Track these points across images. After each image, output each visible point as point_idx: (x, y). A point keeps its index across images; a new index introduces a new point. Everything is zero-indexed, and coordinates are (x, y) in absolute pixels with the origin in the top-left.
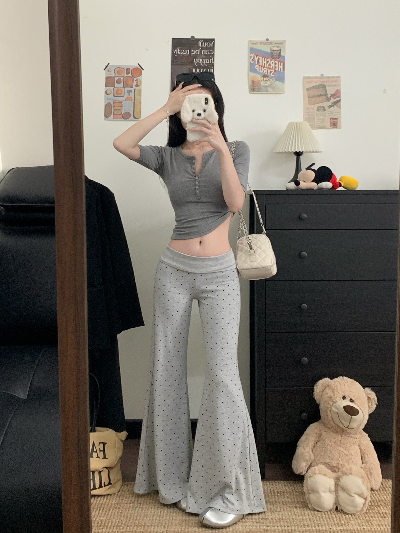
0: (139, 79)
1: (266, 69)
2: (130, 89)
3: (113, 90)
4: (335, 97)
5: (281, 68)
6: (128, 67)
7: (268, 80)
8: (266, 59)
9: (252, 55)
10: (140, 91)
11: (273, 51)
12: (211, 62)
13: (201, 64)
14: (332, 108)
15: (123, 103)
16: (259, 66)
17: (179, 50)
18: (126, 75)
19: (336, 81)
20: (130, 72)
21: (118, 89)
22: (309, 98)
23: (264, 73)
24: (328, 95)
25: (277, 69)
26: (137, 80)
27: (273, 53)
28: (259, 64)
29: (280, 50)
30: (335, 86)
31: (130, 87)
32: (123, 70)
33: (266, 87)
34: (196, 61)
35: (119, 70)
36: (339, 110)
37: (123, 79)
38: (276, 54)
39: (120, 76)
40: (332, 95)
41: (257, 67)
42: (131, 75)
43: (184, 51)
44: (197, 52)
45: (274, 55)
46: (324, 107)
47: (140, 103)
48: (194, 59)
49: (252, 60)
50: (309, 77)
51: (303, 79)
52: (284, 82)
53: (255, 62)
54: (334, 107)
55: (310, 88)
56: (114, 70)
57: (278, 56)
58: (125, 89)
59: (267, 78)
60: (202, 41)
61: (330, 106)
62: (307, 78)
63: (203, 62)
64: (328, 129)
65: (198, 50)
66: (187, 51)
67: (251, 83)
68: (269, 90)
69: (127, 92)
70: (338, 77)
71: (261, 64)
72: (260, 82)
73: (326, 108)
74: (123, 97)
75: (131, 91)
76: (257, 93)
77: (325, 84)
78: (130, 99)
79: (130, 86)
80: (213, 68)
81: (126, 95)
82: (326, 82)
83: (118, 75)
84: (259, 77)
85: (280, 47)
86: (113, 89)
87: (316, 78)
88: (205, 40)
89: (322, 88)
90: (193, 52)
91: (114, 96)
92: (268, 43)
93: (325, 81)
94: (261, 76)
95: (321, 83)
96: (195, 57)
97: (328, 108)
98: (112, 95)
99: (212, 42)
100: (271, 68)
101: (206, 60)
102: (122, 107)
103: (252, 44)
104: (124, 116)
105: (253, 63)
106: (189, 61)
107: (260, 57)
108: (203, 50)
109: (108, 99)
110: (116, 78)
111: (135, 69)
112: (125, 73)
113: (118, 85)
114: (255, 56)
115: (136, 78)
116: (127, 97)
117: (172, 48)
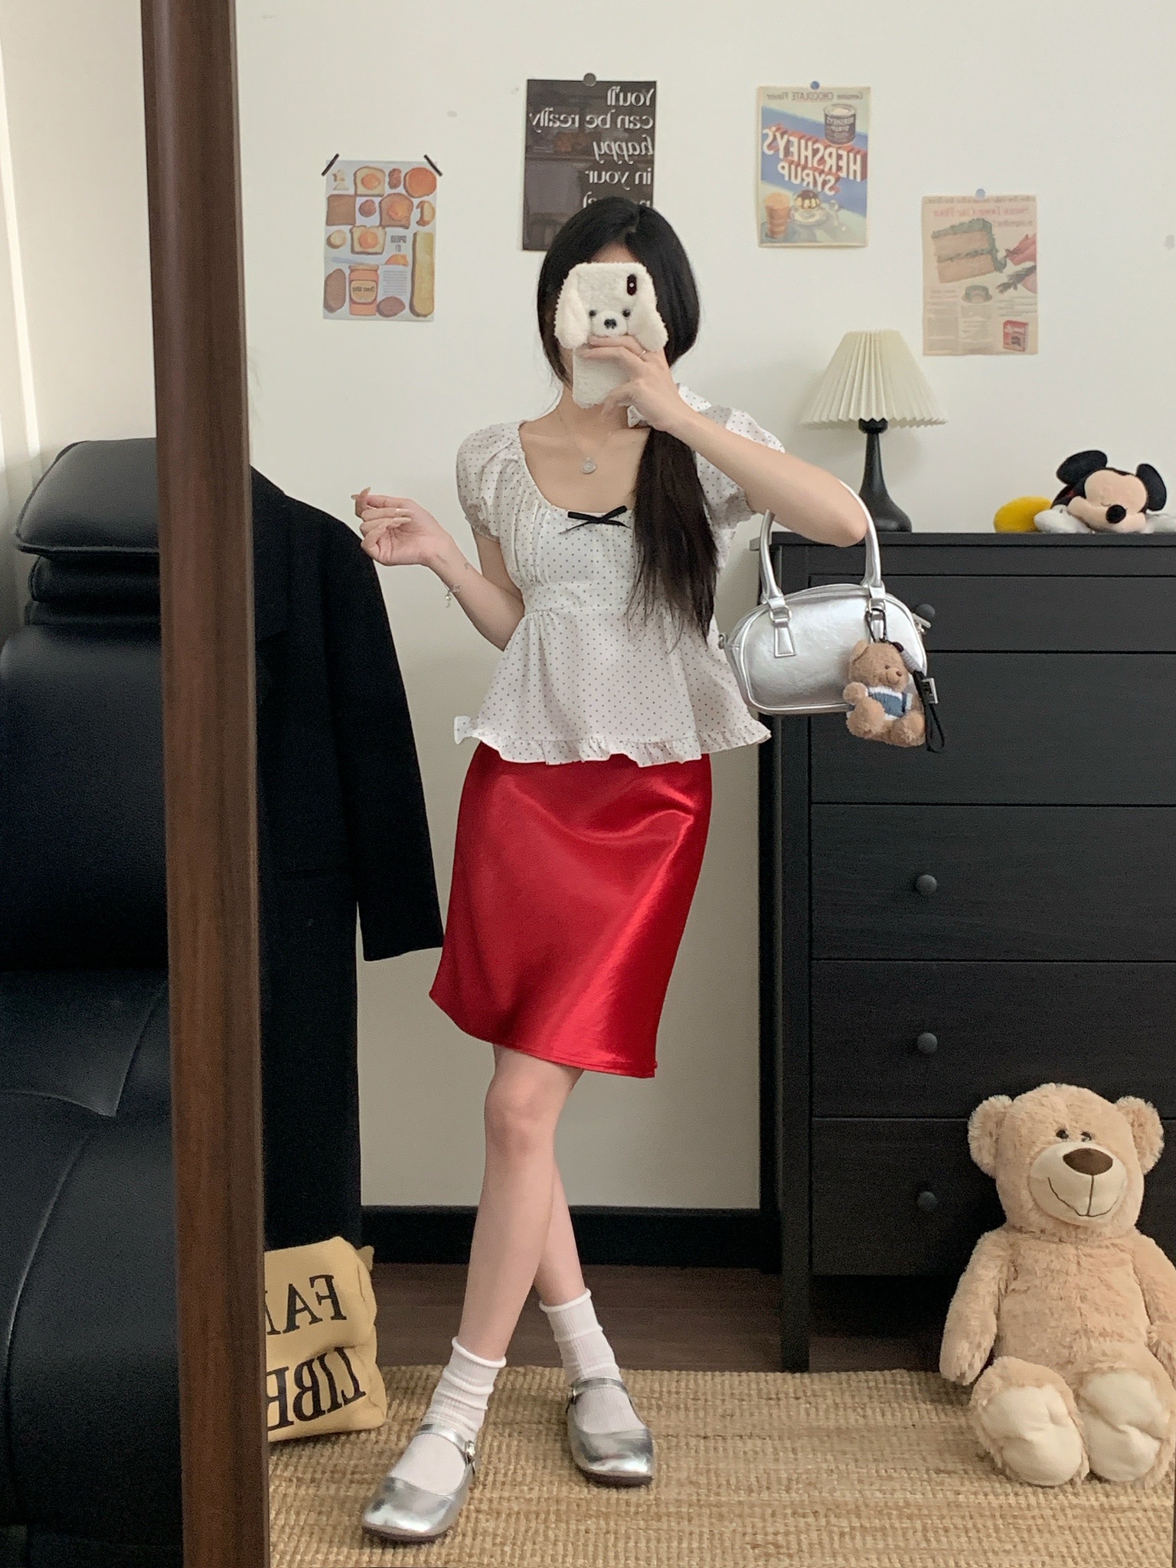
0: (428, 202)
1: (811, 172)
2: (400, 231)
3: (349, 235)
4: (1019, 257)
5: (855, 172)
6: (394, 166)
7: (817, 205)
8: (810, 143)
9: (770, 133)
10: (430, 238)
11: (831, 120)
12: (644, 153)
13: (615, 158)
14: (1012, 290)
15: (379, 272)
16: (791, 163)
17: (549, 114)
18: (388, 191)
19: (1021, 211)
20: (400, 183)
21: (365, 232)
22: (939, 260)
23: (805, 184)
25: (843, 174)
26: (421, 205)
27: (830, 125)
28: (790, 158)
29: (854, 116)
30: (1019, 224)
31: (401, 226)
32: (379, 175)
33: (809, 228)
34: (600, 149)
35: (367, 176)
36: (1031, 297)
37: (380, 203)
38: (841, 127)
39: (371, 192)
40: (1010, 254)
41: (783, 169)
42: (404, 192)
43: (562, 118)
44: (604, 121)
45: (833, 132)
46: (985, 289)
47: (432, 274)
48: (595, 144)
49: (770, 146)
50: (940, 198)
51: (924, 204)
52: (864, 213)
53: (777, 151)
54: (1016, 288)
55: (946, 230)
56: (353, 175)
57: (847, 135)
58: (386, 234)
59: (813, 200)
60: (619, 88)
61: (1004, 287)
62: (936, 201)
63: (622, 150)
64: (999, 353)
65: (607, 113)
66: (573, 119)
67: (765, 214)
68: (817, 238)
69: (392, 242)
70: (1028, 198)
71: (796, 158)
72: (792, 212)
73: (991, 292)
74: (381, 254)
75: (403, 239)
76: (786, 247)
77: (988, 218)
78: (402, 261)
79: (399, 223)
80: (649, 169)
81: (390, 250)
82: (993, 212)
83: (364, 188)
84: (790, 198)
85: (850, 106)
86: (351, 231)
87: (964, 200)
88: (627, 87)
89: (980, 230)
90: (591, 122)
91: (353, 251)
92: (818, 97)
93: (988, 211)
94: (795, 197)
95: (975, 217)
96: (598, 135)
97: (997, 291)
98: (347, 247)
99: (648, 92)
100: (827, 169)
101: (630, 144)
102: (377, 282)
103: (770, 96)
104: (381, 307)
105: (771, 152)
106: (579, 148)
107: (791, 138)
108: (619, 115)
109: (336, 260)
110: (357, 198)
111: (417, 172)
112: (387, 186)
113: (363, 218)
114: (778, 135)
115: (419, 200)
116: (390, 255)
117: (527, 108)
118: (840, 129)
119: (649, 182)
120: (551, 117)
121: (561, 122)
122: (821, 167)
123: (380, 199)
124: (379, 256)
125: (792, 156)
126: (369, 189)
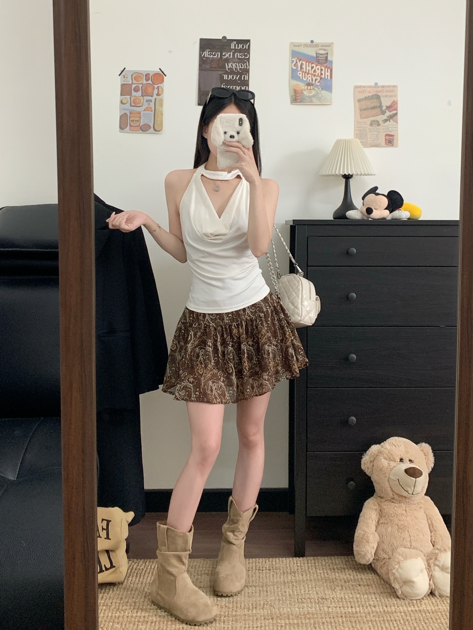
0: (160, 86)
1: (310, 76)
2: (150, 98)
3: (129, 99)
4: (392, 109)
5: (328, 75)
6: (148, 72)
7: (313, 89)
8: (310, 64)
9: (294, 60)
10: (162, 100)
11: (319, 55)
12: (245, 68)
13: (234, 70)
14: (388, 122)
15: (141, 114)
16: (303, 72)
17: (208, 52)
18: (145, 82)
19: (392, 91)
20: (150, 79)
21: (136, 98)
22: (360, 110)
23: (308, 80)
24: (383, 107)
25: (323, 76)
26: (158, 88)
27: (318, 57)
29: (327, 54)
30: (391, 96)
31: (149, 96)
32: (141, 76)
33: (310, 97)
34: (228, 66)
35: (136, 76)
36: (396, 125)
37: (142, 87)
38: (322, 58)
39: (138, 83)
40: (388, 108)
41: (300, 74)
42: (152, 83)
44: (230, 55)
45: (319, 60)
46: (378, 122)
47: (162, 115)
48: (226, 64)
49: (294, 65)
50: (361, 86)
51: (354, 88)
52: (331, 92)
53: (297, 68)
54: (390, 121)
55: (362, 98)
56: (131, 76)
57: (324, 61)
58: (144, 98)
59: (311, 87)
60: (235, 42)
61: (386, 121)
62: (358, 87)
63: (237, 67)
64: (383, 147)
65: (230, 52)
66: (218, 54)
67: (293, 92)
68: (313, 102)
69: (146, 102)
70: (394, 86)
71: (305, 70)
72: (303, 91)
73: (380, 123)
74: (142, 106)
75: (151, 101)
76: (301, 105)
77: (379, 94)
78: (150, 110)
80: (248, 74)
81: (146, 105)
82: (381, 91)
83: (135, 81)
84: (302, 86)
85: (326, 50)
86: (130, 98)
87: (370, 87)
88: (239, 42)
89: (376, 99)
90: (224, 56)
91: (131, 106)
92: (313, 46)
93: (379, 92)
94: (304, 85)
95: (374, 94)
96: (227, 60)
97: (382, 122)
98: (128, 104)
99: (247, 44)
100: (317, 75)
101: (240, 64)
102: (140, 118)
103: (295, 46)
104: (142, 127)
105: (295, 68)
106: (220, 65)
107: (303, 62)
108: (236, 53)
109: (124, 109)
110: (133, 85)
111: (156, 75)
112: (144, 79)
113: (135, 93)
114: (298, 61)
115: (157, 86)
116: (146, 107)
117: (200, 50)
118: (322, 59)
119: (247, 79)
120: (209, 53)
121: (213, 55)
122: (315, 74)
123: (141, 85)
124: (141, 108)
125: (303, 69)
126: (138, 82)
